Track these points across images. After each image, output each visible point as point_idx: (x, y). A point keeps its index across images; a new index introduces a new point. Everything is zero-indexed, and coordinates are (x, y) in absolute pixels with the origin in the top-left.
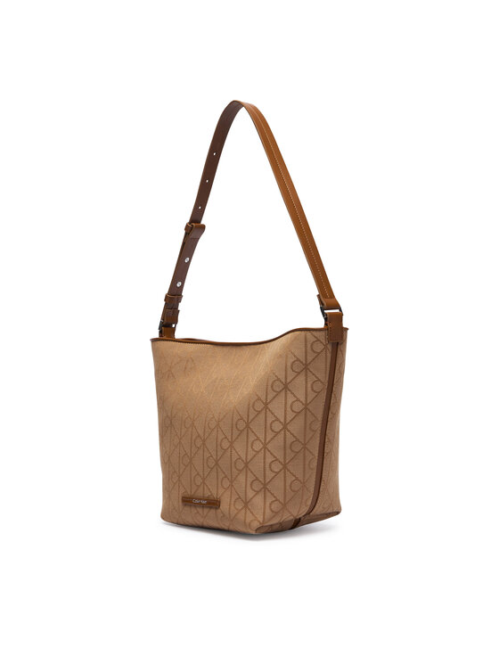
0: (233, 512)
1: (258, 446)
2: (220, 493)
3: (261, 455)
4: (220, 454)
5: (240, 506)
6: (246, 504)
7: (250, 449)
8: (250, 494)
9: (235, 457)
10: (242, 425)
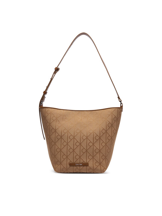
0: (95, 167)
1: (103, 144)
2: (88, 161)
3: (105, 147)
4: (88, 148)
5: (97, 164)
6: (100, 164)
7: (101, 145)
8: (101, 160)
9: (95, 148)
10: (97, 138)
